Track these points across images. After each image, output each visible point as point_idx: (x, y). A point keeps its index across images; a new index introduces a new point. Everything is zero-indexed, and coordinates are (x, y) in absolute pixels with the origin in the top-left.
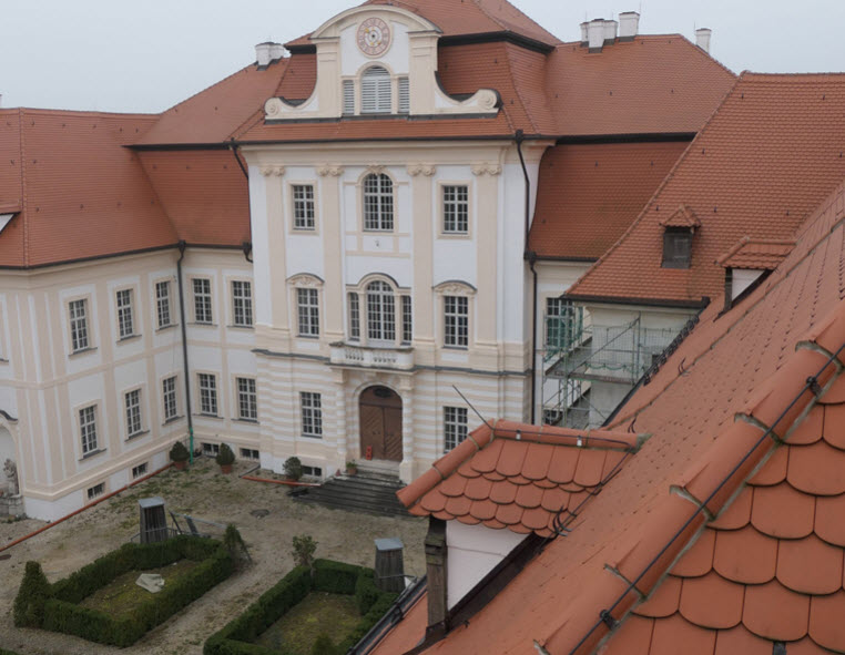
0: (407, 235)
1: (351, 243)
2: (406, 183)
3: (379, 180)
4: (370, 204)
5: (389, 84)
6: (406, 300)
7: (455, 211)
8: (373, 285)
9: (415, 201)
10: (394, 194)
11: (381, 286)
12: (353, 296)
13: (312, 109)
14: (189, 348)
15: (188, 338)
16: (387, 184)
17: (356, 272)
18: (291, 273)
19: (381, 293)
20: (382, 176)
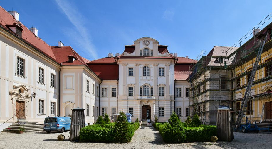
0: (152, 76)
1: (141, 78)
2: (152, 67)
3: (146, 67)
4: (144, 72)
5: (149, 51)
6: (152, 89)
7: (161, 73)
8: (145, 86)
9: (153, 71)
10: (149, 70)
11: (146, 86)
12: (141, 88)
13: (133, 54)
14: (100, 102)
15: (100, 100)
16: (148, 68)
17: (142, 84)
18: (128, 84)
19: (146, 88)
20: (147, 67)
